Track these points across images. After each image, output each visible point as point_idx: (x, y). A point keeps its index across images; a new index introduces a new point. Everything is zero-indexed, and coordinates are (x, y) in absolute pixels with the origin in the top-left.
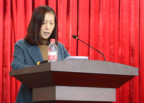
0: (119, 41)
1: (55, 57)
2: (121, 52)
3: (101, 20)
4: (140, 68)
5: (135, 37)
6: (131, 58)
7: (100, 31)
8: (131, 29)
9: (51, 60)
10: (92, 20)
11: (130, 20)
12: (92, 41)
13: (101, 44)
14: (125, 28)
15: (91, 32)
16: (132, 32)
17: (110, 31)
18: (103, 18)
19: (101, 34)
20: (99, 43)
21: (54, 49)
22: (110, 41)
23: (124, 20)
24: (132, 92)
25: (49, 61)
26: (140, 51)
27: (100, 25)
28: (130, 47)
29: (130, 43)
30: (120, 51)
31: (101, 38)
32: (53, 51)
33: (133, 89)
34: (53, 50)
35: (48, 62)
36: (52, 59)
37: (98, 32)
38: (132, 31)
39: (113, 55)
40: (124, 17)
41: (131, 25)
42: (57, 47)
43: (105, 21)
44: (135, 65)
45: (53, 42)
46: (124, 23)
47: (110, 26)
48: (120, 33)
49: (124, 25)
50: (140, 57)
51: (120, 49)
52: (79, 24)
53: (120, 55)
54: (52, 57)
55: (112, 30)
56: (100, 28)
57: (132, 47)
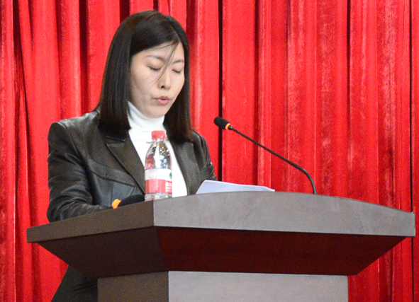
0: (349, 124)
2: (355, 158)
3: (291, 60)
5: (396, 110)
6: (387, 177)
7: (289, 94)
8: (385, 88)
9: (155, 195)
11: (381, 60)
12: (265, 127)
13: (292, 134)
14: (366, 83)
15: (263, 97)
16: (388, 96)
18: (297, 55)
19: (292, 102)
20: (287, 132)
21: (163, 161)
22: (319, 126)
23: (364, 61)
25: (147, 198)
27: (289, 77)
28: (381, 141)
29: (381, 130)
30: (351, 154)
31: (293, 116)
33: (392, 270)
35: (144, 200)
36: (156, 192)
37: (284, 97)
38: (386, 92)
39: (332, 166)
40: (363, 51)
41: (385, 73)
43: (304, 63)
44: (399, 196)
46: (364, 68)
47: (320, 80)
48: (351, 100)
49: (363, 77)
51: (352, 148)
53: (351, 167)
54: (157, 186)
55: (328, 91)
56: (291, 84)
57: (387, 142)
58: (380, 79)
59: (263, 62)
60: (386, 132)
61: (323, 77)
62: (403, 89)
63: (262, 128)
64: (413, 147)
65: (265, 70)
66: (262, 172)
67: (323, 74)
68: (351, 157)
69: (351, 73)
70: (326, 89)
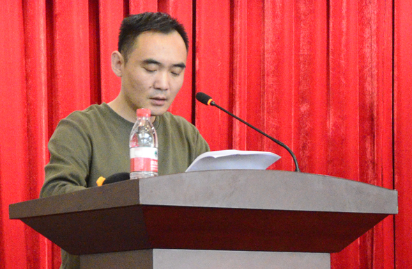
0: (328, 88)
1: (152, 162)
2: (334, 125)
3: (268, 21)
4: (396, 176)
5: (378, 74)
6: (368, 145)
7: (266, 56)
8: (367, 50)
9: (140, 173)
10: (241, 22)
11: (362, 22)
12: (240, 91)
13: (268, 99)
14: (347, 45)
15: (238, 59)
16: (369, 60)
17: (297, 55)
18: (275, 16)
19: (269, 66)
20: (263, 97)
21: (148, 139)
22: (297, 90)
23: (344, 22)
24: (369, 252)
25: (132, 177)
26: (395, 121)
27: (266, 38)
28: (362, 106)
29: (362, 93)
30: (331, 120)
31: (270, 80)
32: (144, 145)
33: (372, 242)
34: (145, 140)
35: (129, 178)
36: (141, 170)
37: (261, 61)
38: (368, 55)
39: (310, 133)
40: (344, 11)
41: (367, 36)
42: (155, 133)
43: (282, 24)
44: (380, 165)
45: (144, 118)
46: (344, 30)
47: (298, 41)
48: (331, 63)
49: (344, 39)
50: (395, 140)
51: (331, 114)
52: (197, 36)
53: (330, 133)
54: (143, 165)
55: (306, 53)
56: (268, 46)
57: (368, 108)
58: (362, 42)
59: (239, 23)
60: (368, 97)
61: (301, 39)
62: (385, 51)
63: (238, 93)
64: (395, 113)
65: (241, 32)
66: (238, 139)
67: (302, 35)
68: (330, 124)
69: (330, 35)
70: (304, 51)
